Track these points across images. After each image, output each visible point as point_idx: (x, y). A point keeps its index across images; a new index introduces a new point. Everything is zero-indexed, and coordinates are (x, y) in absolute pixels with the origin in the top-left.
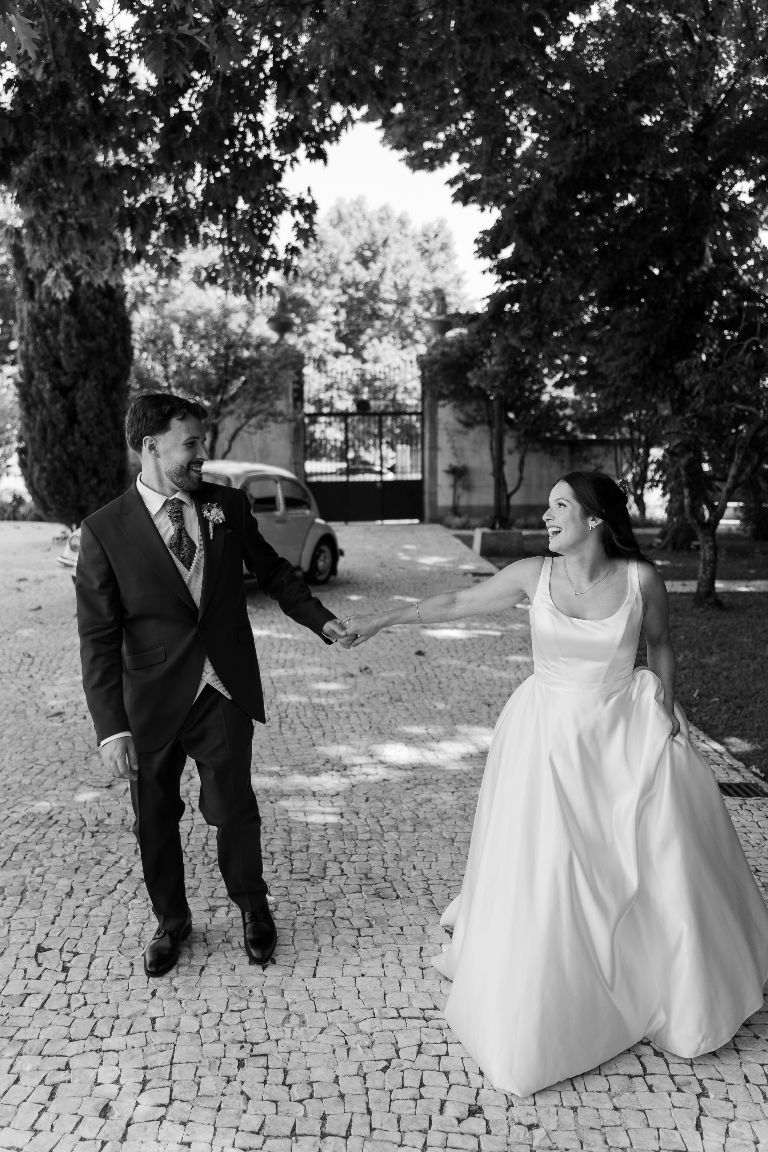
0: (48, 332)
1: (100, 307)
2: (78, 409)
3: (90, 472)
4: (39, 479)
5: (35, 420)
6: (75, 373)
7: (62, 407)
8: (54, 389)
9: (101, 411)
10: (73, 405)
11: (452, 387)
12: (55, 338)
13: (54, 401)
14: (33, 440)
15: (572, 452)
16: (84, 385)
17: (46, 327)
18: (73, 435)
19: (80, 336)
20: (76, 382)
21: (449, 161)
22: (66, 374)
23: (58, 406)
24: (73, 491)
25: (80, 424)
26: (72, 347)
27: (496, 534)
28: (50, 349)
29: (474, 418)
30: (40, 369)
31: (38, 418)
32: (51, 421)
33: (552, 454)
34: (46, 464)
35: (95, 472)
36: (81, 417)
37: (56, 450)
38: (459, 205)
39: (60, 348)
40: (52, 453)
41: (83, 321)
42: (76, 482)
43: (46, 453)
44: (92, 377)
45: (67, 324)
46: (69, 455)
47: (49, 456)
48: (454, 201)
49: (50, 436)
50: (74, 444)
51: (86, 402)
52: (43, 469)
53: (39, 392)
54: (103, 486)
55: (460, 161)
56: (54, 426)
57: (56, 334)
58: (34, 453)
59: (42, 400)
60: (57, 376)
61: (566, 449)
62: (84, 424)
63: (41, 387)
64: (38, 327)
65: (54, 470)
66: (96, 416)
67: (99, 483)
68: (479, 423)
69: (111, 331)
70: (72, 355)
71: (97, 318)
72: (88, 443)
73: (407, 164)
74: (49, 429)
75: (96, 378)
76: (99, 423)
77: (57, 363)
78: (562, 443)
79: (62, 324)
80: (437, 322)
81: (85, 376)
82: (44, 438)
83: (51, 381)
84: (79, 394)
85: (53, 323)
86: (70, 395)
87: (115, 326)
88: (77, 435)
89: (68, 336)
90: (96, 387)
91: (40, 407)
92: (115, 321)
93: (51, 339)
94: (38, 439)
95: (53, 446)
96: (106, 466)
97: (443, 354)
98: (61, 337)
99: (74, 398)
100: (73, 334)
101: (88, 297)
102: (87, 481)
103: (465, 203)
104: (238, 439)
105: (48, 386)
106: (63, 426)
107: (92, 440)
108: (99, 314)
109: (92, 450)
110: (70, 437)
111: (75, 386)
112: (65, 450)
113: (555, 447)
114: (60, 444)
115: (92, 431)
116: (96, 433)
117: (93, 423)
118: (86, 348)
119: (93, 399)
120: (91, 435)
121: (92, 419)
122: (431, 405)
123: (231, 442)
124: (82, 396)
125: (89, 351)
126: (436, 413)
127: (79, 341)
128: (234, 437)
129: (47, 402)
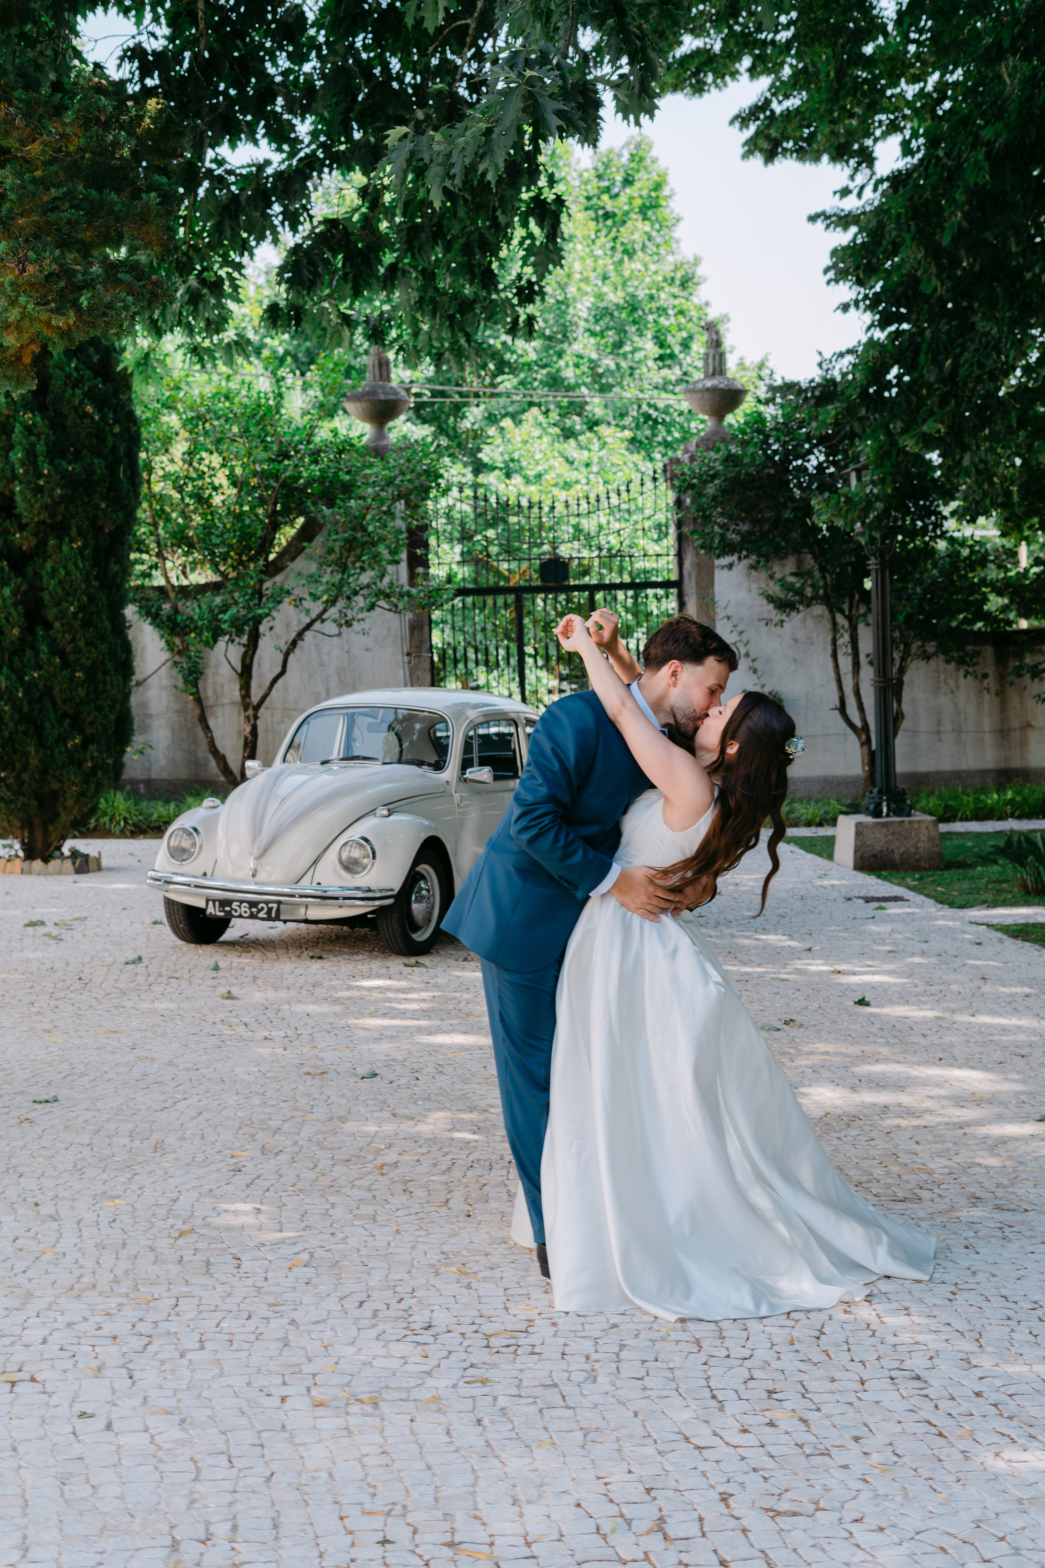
1: (90, 395)
2: (45, 595)
3: (67, 722)
6: (41, 523)
7: (14, 593)
9: (91, 599)
10: (36, 588)
11: (745, 527)
15: (1001, 660)
16: (59, 548)
18: (34, 648)
19: (55, 453)
20: (43, 543)
21: (734, 74)
22: (22, 528)
24: (34, 761)
25: (48, 626)
26: (40, 476)
27: (885, 825)
29: (799, 592)
33: (961, 662)
35: (77, 723)
36: (51, 613)
38: (757, 160)
39: (15, 476)
41: (57, 423)
42: (42, 744)
44: (74, 532)
45: (29, 430)
46: (29, 688)
48: (745, 156)
50: (38, 667)
51: (61, 583)
54: (93, 747)
55: (753, 72)
61: (989, 652)
62: (57, 625)
66: (82, 608)
67: (85, 745)
68: (808, 603)
69: (110, 440)
70: (39, 490)
71: (86, 415)
72: (65, 665)
75: (81, 533)
76: (87, 624)
78: (979, 636)
79: (18, 428)
80: (704, 390)
81: (60, 529)
84: (48, 566)
86: (30, 570)
87: (117, 429)
88: (44, 648)
89: (31, 454)
90: (81, 550)
92: (116, 421)
96: (99, 709)
97: (730, 459)
99: (38, 575)
100: (41, 448)
101: (68, 376)
102: (62, 739)
103: (770, 157)
104: (300, 652)
106: (16, 631)
107: (72, 658)
108: (89, 409)
109: (73, 677)
110: (29, 653)
111: (40, 550)
112: (21, 679)
113: (969, 648)
114: (10, 667)
115: (74, 640)
116: (81, 643)
117: (76, 624)
118: (65, 474)
119: (77, 575)
120: (69, 648)
121: (75, 615)
122: (699, 566)
123: (287, 655)
124: (54, 571)
125: (70, 481)
126: (711, 583)
127: (52, 463)
128: (293, 644)
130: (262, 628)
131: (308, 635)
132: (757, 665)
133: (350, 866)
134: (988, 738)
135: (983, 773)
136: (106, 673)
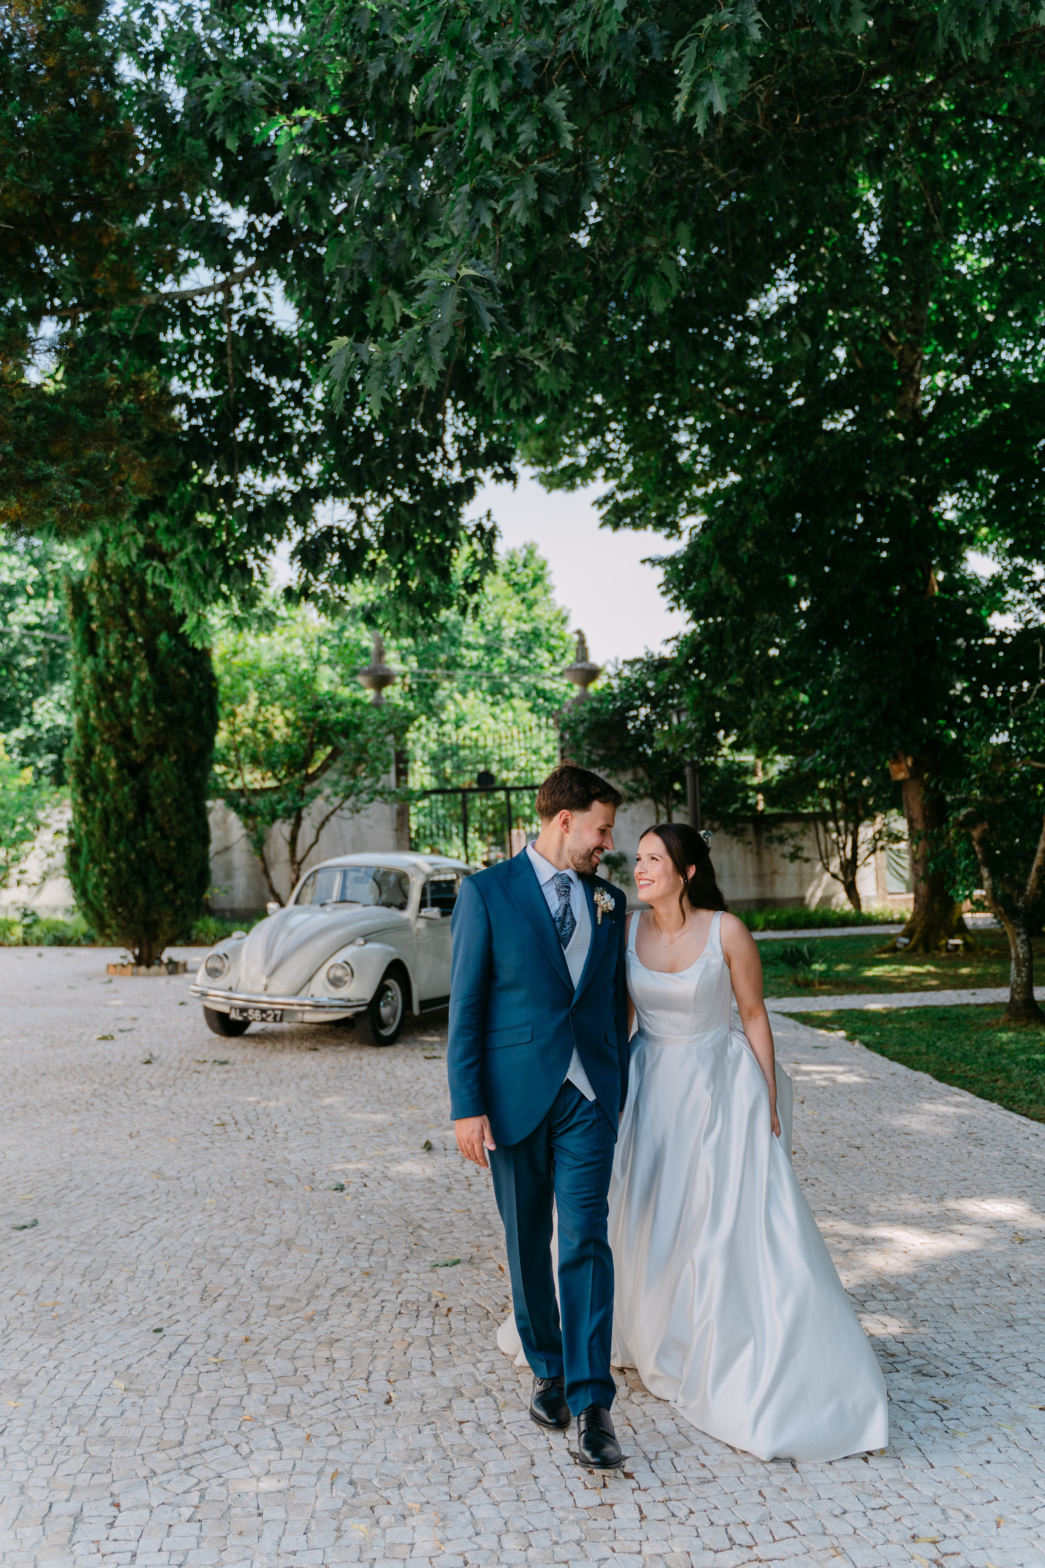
0: (117, 694)
2: (152, 792)
3: (164, 875)
4: (97, 886)
5: (94, 808)
6: (149, 745)
7: (131, 790)
8: (120, 767)
9: (182, 794)
10: (145, 787)
11: (601, 752)
12: (126, 702)
13: (120, 782)
14: (90, 834)
15: (758, 832)
16: (161, 761)
17: (113, 688)
18: (143, 826)
19: (159, 699)
20: (150, 758)
21: (593, 478)
22: (137, 747)
23: (126, 789)
24: (141, 901)
25: (153, 812)
26: (149, 714)
28: (118, 716)
29: (636, 791)
30: (103, 741)
31: (99, 805)
32: (116, 809)
33: (735, 834)
34: (107, 866)
35: (170, 875)
36: (155, 803)
37: (122, 848)
38: (608, 529)
39: (132, 714)
40: (116, 851)
41: (162, 680)
42: (147, 889)
43: (108, 851)
44: (171, 750)
45: (143, 683)
46: (139, 852)
47: (112, 855)
48: (602, 526)
49: (114, 828)
50: (145, 838)
51: (162, 783)
52: (103, 873)
53: (102, 773)
54: (181, 892)
55: (606, 477)
56: (120, 816)
57: (127, 697)
58: (90, 852)
59: (104, 781)
60: (126, 751)
61: (750, 827)
62: (159, 811)
63: (104, 765)
64: (103, 689)
65: (118, 872)
66: (175, 800)
67: (176, 889)
68: (641, 797)
69: (196, 692)
70: (148, 723)
71: (180, 675)
72: (164, 837)
73: (541, 482)
74: (113, 820)
75: (176, 751)
76: (179, 810)
77: (127, 734)
78: (745, 819)
79: (135, 684)
80: (577, 670)
81: (162, 749)
82: (106, 832)
83: (117, 757)
84: (154, 772)
85: (124, 682)
86: (141, 775)
87: (202, 684)
88: (150, 826)
89: (143, 700)
90: (176, 762)
91: (101, 791)
92: (201, 679)
93: (121, 703)
94: (97, 834)
95: (117, 842)
96: (186, 866)
97: (593, 710)
98: (135, 700)
99: (146, 778)
100: (150, 696)
102: (161, 886)
103: (616, 526)
104: (326, 828)
105: (114, 763)
106: (131, 815)
107: (168, 832)
108: (183, 671)
109: (168, 846)
110: (140, 829)
111: (148, 762)
112: (134, 846)
113: (739, 825)
114: (127, 838)
115: (170, 821)
116: (175, 823)
117: (171, 810)
118: (166, 713)
119: (172, 778)
120: (166, 826)
121: (171, 804)
123: (319, 831)
124: (158, 776)
125: (169, 718)
127: (157, 705)
128: (323, 824)
129: (111, 784)
130: (304, 813)
131: (333, 819)
133: (336, 982)
134: (751, 880)
135: (749, 902)
136: (191, 842)
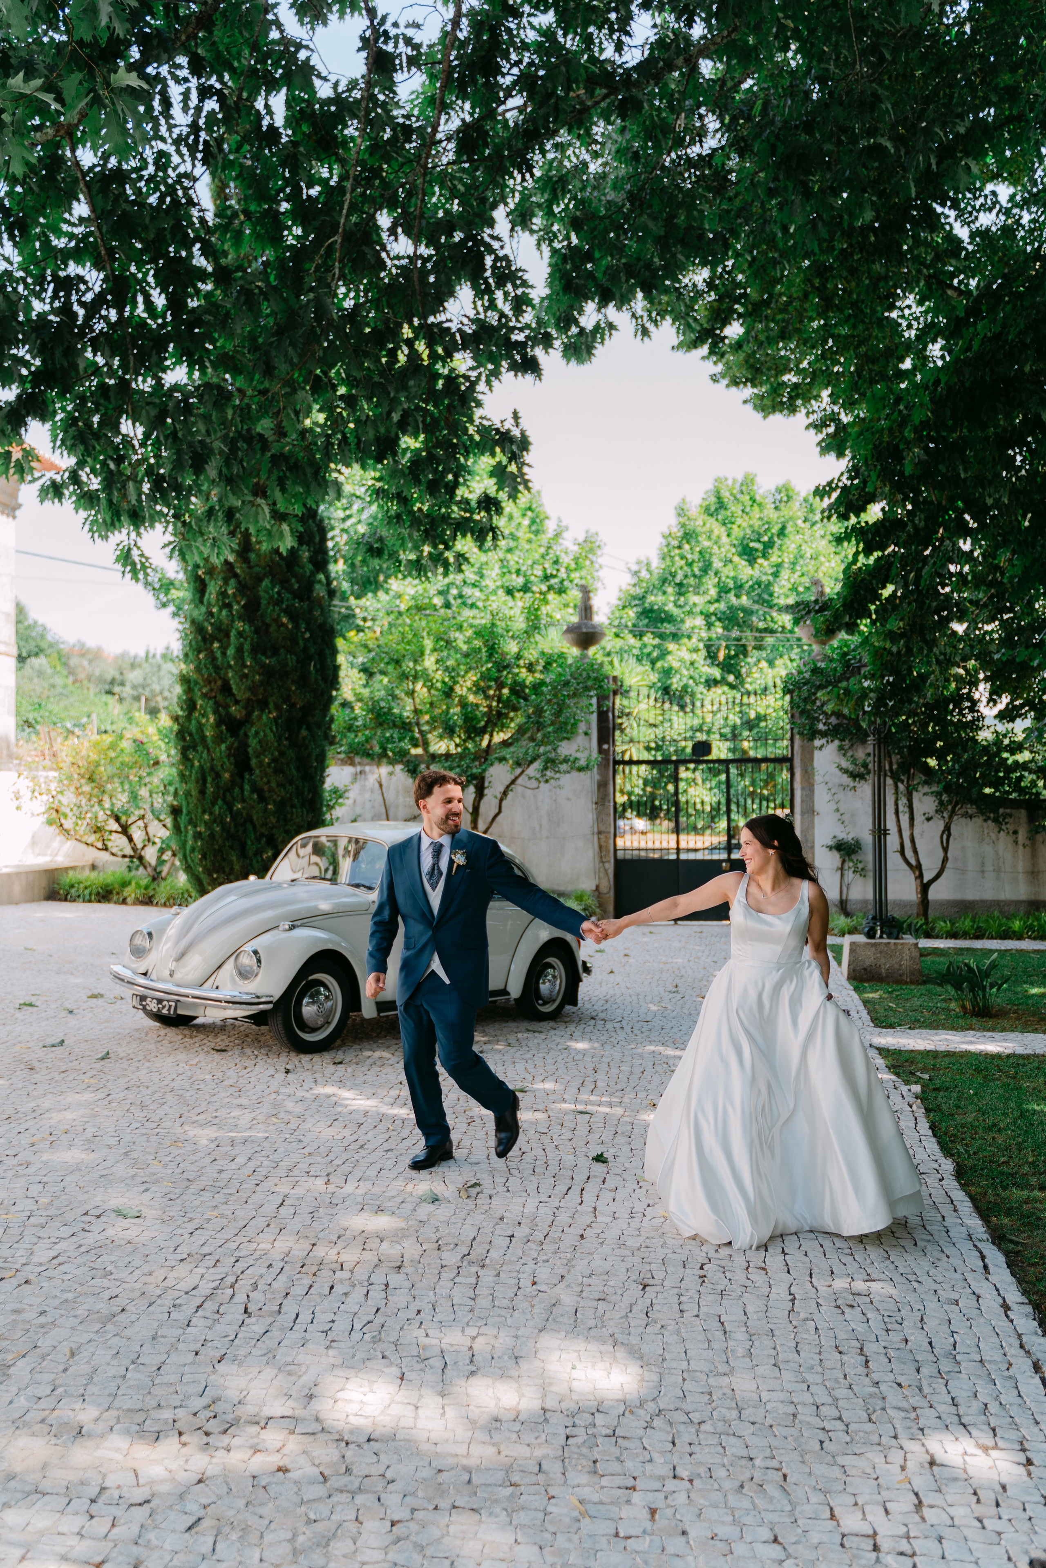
0: (216, 645)
1: (289, 612)
2: (250, 750)
3: (264, 840)
4: (193, 849)
5: (192, 766)
6: (249, 700)
7: (229, 748)
8: (218, 724)
9: (282, 754)
10: (244, 745)
12: (224, 654)
13: (219, 739)
14: (188, 794)
16: (260, 717)
17: (213, 638)
18: (242, 789)
19: (256, 650)
20: (249, 714)
22: (237, 702)
23: (223, 746)
24: (237, 867)
25: (252, 772)
26: (246, 666)
28: (217, 668)
29: (867, 767)
30: (205, 695)
31: (197, 764)
32: (212, 768)
33: (996, 820)
34: (201, 828)
35: (270, 841)
36: (254, 762)
37: (216, 809)
39: (229, 666)
40: (211, 814)
41: (261, 630)
42: (242, 854)
43: (204, 812)
44: (271, 706)
45: (240, 634)
46: (234, 816)
47: (206, 817)
49: (210, 789)
50: (243, 801)
51: (260, 742)
52: (198, 836)
53: (200, 727)
56: (218, 775)
57: (224, 649)
58: (189, 813)
59: (203, 738)
60: (226, 707)
61: (1023, 814)
62: (258, 772)
63: (204, 721)
64: (204, 640)
65: (212, 836)
66: (274, 760)
69: (301, 643)
70: (246, 676)
71: (281, 625)
72: (262, 799)
74: (209, 779)
75: (277, 707)
76: (278, 771)
77: (226, 688)
78: (1015, 804)
79: (233, 633)
81: (263, 705)
82: (202, 792)
83: (215, 712)
84: (253, 730)
85: (222, 633)
86: (241, 732)
87: (307, 635)
88: (247, 787)
89: (240, 650)
90: (276, 720)
91: (200, 748)
92: (307, 629)
93: (218, 655)
94: (194, 793)
95: (213, 804)
98: (231, 652)
99: (246, 736)
100: (247, 647)
101: (271, 597)
102: (259, 853)
104: (512, 797)
105: (212, 720)
106: (227, 775)
107: (267, 795)
108: (285, 620)
109: (266, 809)
110: (237, 790)
111: (248, 719)
112: (230, 808)
113: (1001, 811)
114: (224, 800)
115: (269, 782)
116: (274, 785)
117: (269, 771)
118: (263, 666)
119: (271, 737)
120: (266, 788)
121: (269, 764)
122: (802, 747)
123: (501, 800)
124: (257, 733)
125: (268, 673)
126: (812, 759)
127: (254, 658)
128: (505, 794)
129: (209, 741)
131: (514, 788)
132: (844, 818)
134: (1021, 877)
135: (1017, 903)
136: (293, 806)
